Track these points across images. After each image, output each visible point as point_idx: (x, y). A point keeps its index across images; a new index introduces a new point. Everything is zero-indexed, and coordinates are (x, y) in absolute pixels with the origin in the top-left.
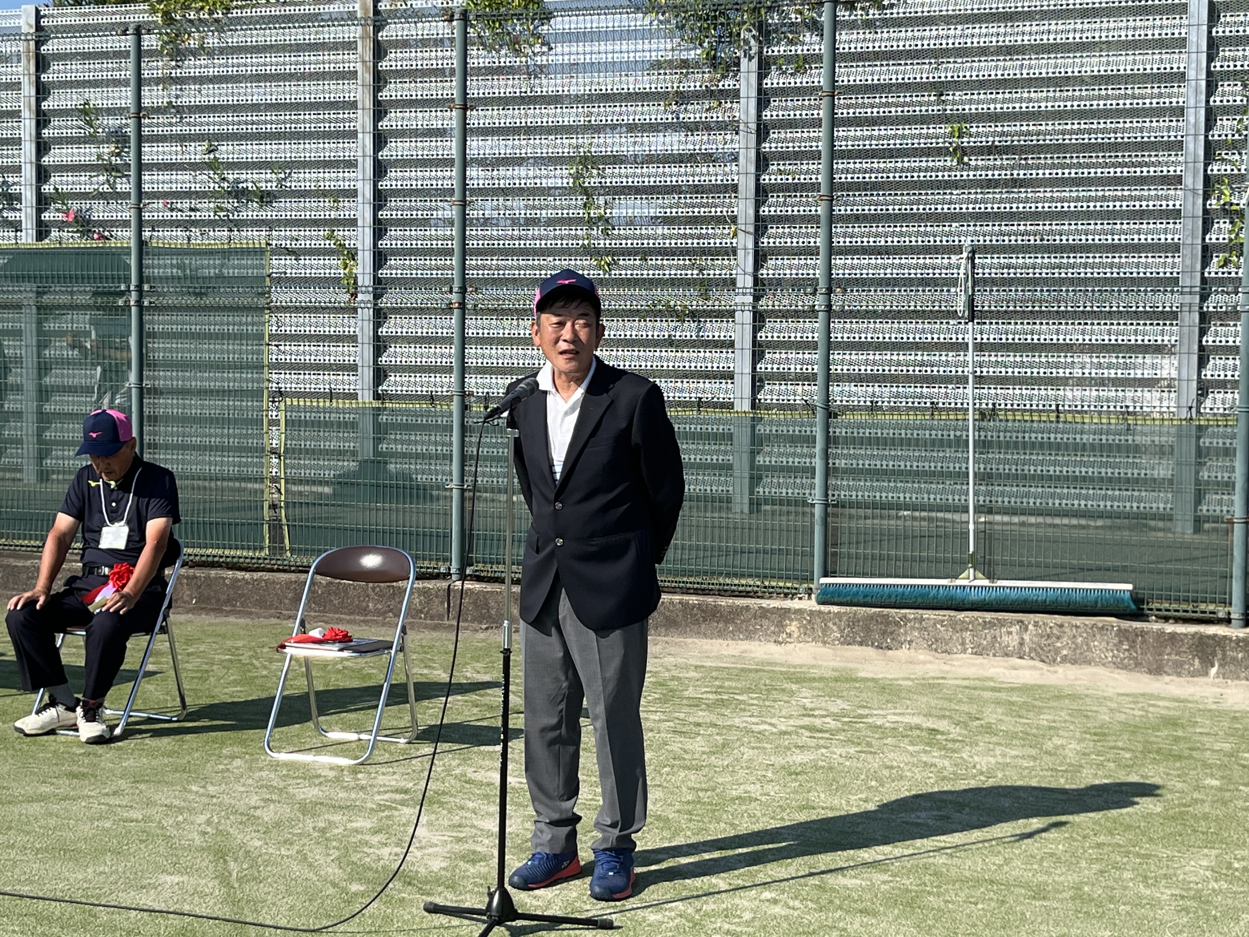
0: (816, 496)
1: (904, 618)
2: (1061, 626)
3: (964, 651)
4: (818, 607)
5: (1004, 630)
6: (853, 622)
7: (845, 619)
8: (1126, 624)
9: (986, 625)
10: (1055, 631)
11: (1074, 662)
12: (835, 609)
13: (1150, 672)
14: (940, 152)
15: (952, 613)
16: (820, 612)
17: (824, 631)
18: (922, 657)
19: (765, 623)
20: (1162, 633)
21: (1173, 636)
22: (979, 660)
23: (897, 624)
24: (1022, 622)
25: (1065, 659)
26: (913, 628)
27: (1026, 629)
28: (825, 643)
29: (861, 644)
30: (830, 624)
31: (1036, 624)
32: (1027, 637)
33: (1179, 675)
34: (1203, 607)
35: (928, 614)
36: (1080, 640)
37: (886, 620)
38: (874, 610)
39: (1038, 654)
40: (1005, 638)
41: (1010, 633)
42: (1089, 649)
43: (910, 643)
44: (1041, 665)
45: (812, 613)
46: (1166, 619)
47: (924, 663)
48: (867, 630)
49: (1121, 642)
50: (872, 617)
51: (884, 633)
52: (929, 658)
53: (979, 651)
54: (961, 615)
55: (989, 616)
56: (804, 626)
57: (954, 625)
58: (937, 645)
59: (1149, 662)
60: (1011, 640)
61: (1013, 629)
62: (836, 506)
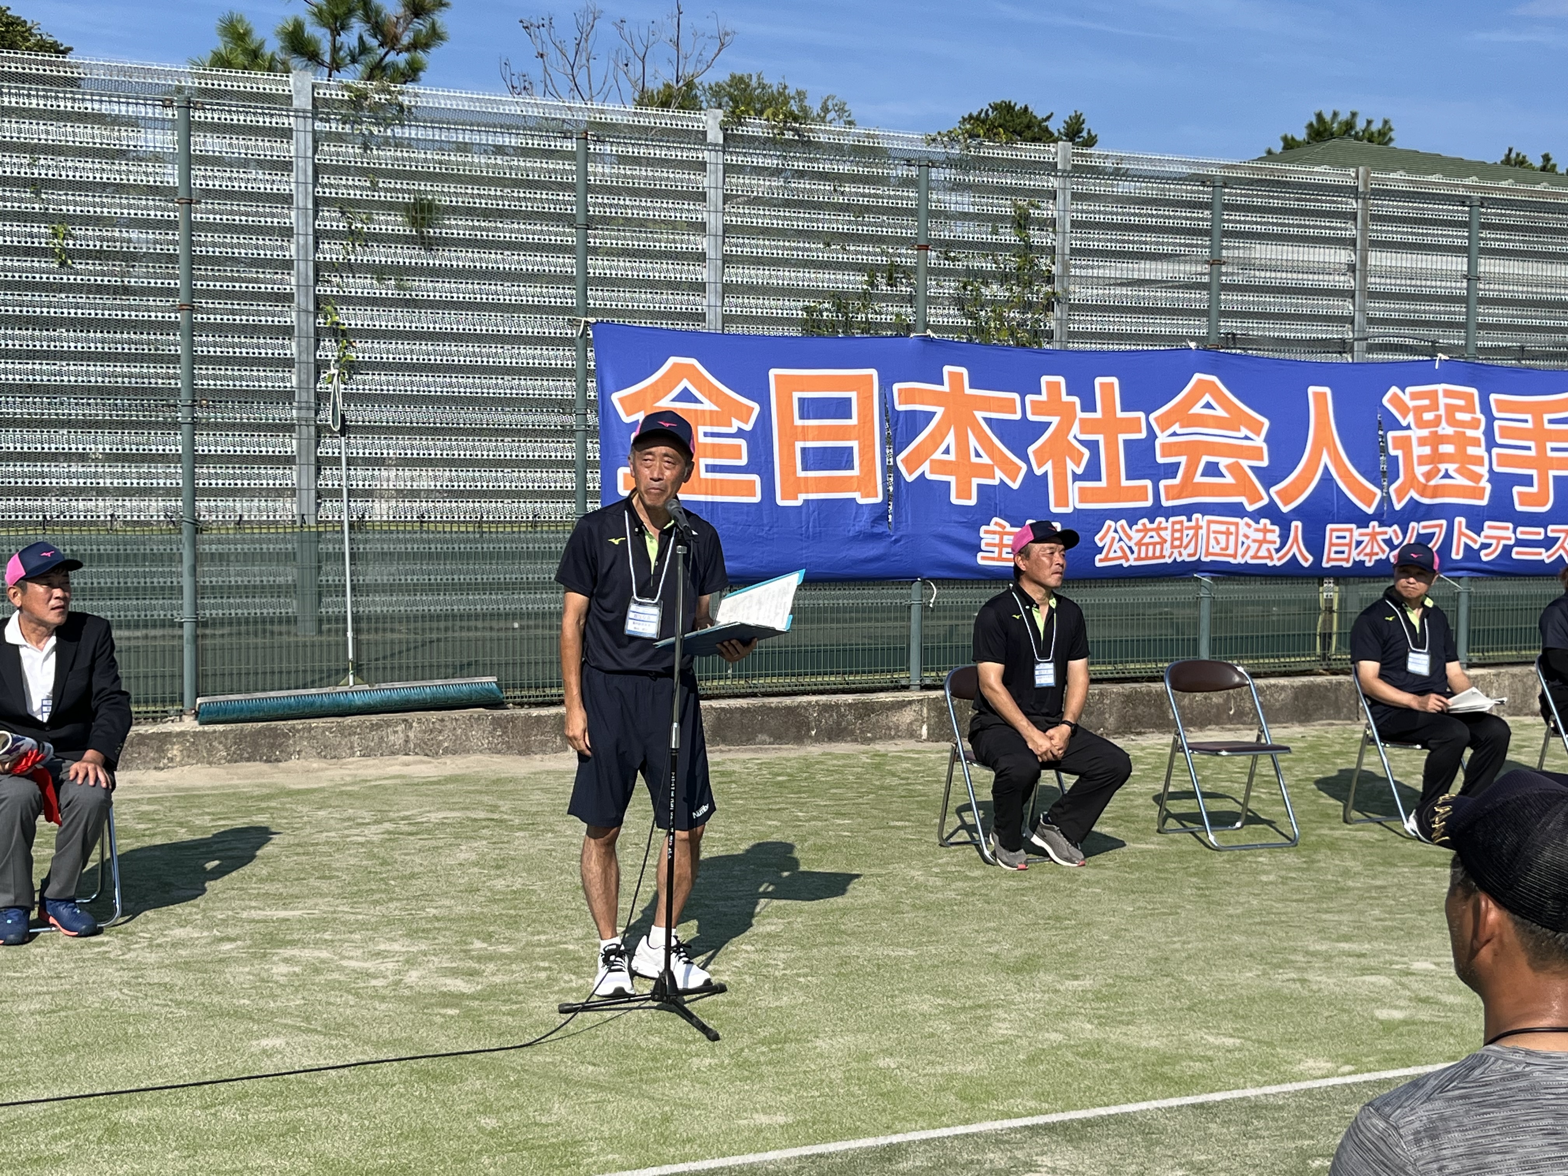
0: (186, 614)
1: (293, 729)
2: (442, 720)
3: (353, 755)
4: (200, 728)
5: (390, 730)
6: (240, 738)
7: (231, 736)
8: (497, 713)
9: (374, 727)
10: (437, 726)
11: (455, 753)
12: (220, 727)
13: (520, 753)
14: (43, 252)
15: (339, 719)
16: (204, 732)
17: (209, 751)
18: (315, 765)
19: (143, 749)
20: (529, 717)
21: (539, 718)
22: (371, 761)
23: (286, 735)
24: (405, 720)
25: (446, 751)
26: (301, 738)
27: (411, 727)
28: (210, 763)
29: (248, 760)
30: (215, 744)
31: (419, 721)
32: (411, 735)
33: (544, 752)
34: (548, 691)
35: (314, 723)
36: (459, 731)
37: (275, 734)
38: (260, 724)
39: (422, 749)
40: (392, 738)
41: (396, 732)
42: (468, 739)
43: (299, 753)
44: (426, 758)
45: (195, 734)
46: (521, 705)
47: (322, 770)
48: (255, 745)
49: (495, 729)
50: (259, 732)
51: (272, 746)
52: (324, 765)
53: (367, 753)
54: (349, 720)
55: (374, 718)
56: (188, 749)
57: (342, 731)
58: (327, 752)
59: (518, 744)
60: (396, 738)
61: (399, 728)
62: (205, 625)
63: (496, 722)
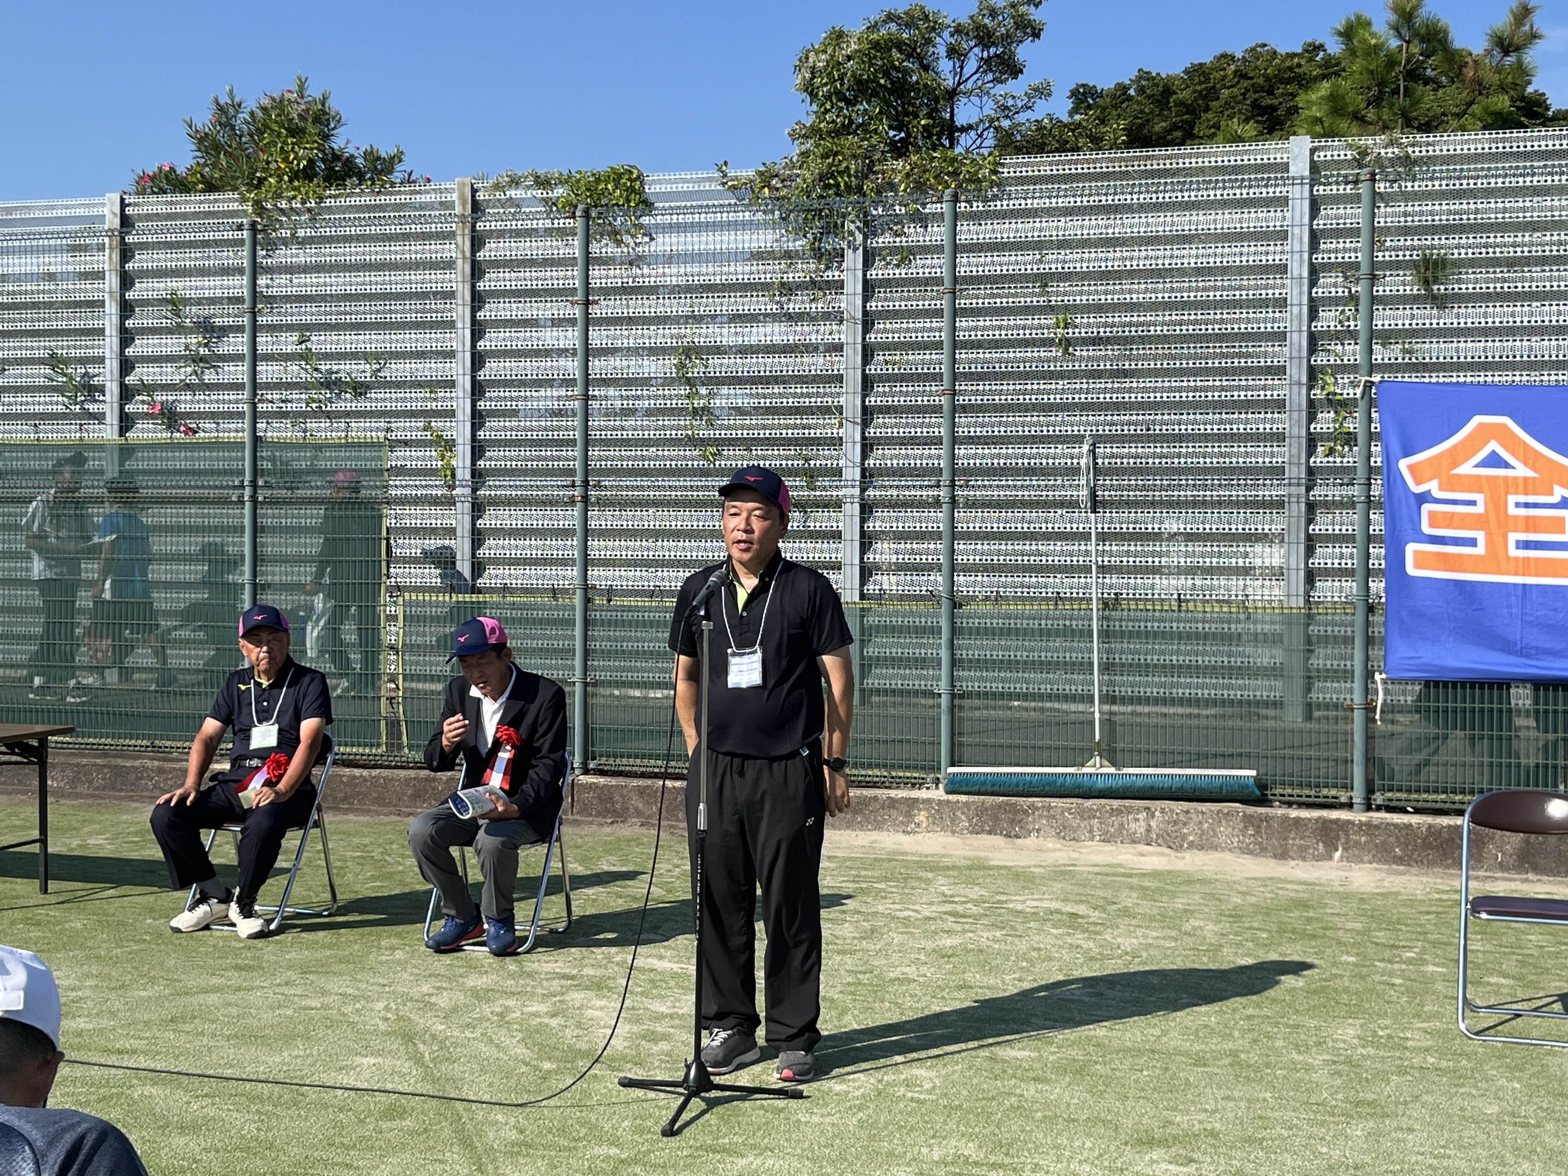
0: (943, 687)
1: (1032, 806)
2: (1187, 812)
3: (1092, 839)
4: (946, 797)
5: (1131, 817)
6: (981, 811)
7: (973, 808)
8: (1251, 810)
9: (1113, 812)
10: (1181, 817)
11: (1201, 848)
12: (963, 798)
13: (1275, 857)
14: (1045, 342)
15: (1080, 801)
16: (948, 801)
17: (953, 821)
18: (1050, 845)
19: (894, 813)
20: (1286, 818)
21: (1297, 821)
22: (1107, 847)
23: (1025, 812)
24: (1148, 808)
25: (1191, 845)
26: (1040, 816)
27: (1153, 816)
28: (953, 832)
29: (990, 833)
30: (959, 813)
31: (1163, 811)
32: (1153, 824)
33: (1304, 859)
34: (1325, 792)
35: (1054, 802)
36: (1206, 826)
37: (1015, 810)
38: (1002, 799)
39: (1165, 840)
40: (1133, 825)
41: (1137, 820)
42: (1215, 835)
43: (1038, 831)
44: (1168, 851)
45: (940, 803)
46: (1290, 804)
47: (1054, 850)
48: (996, 819)
49: (1246, 828)
50: (1000, 806)
51: (1012, 822)
52: (1059, 846)
53: (1107, 839)
54: (1089, 803)
55: (1116, 803)
56: (933, 816)
57: (1082, 813)
58: (1065, 833)
59: (1274, 847)
60: (1138, 827)
61: (1140, 816)
62: (962, 696)
63: (1247, 818)
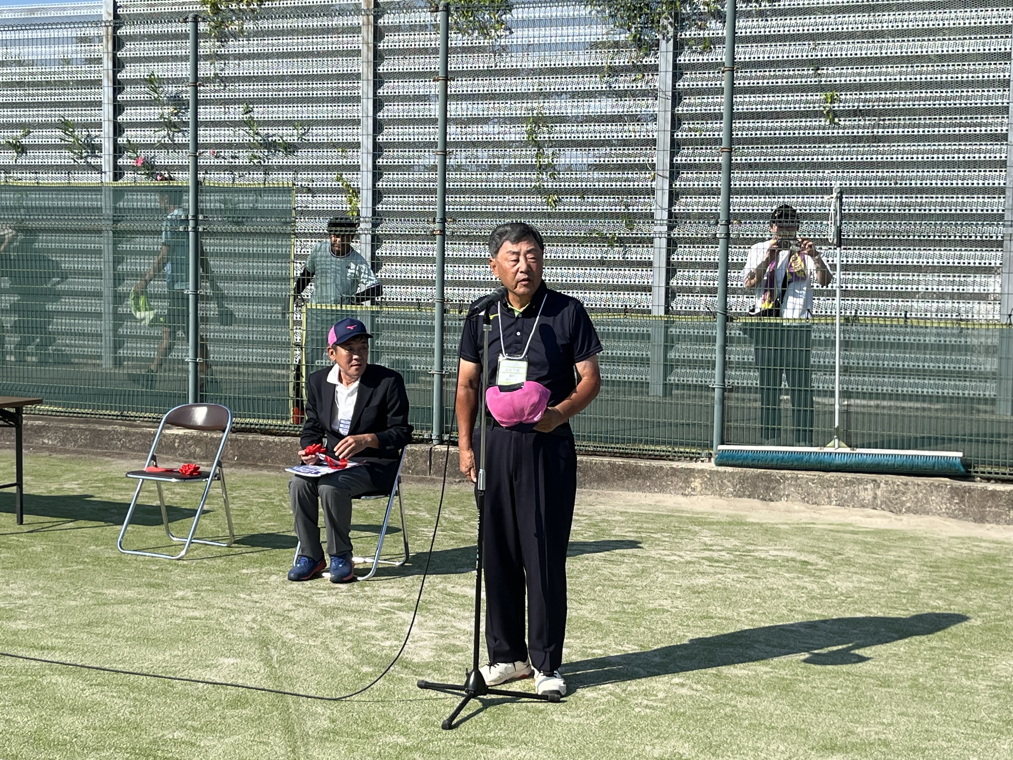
0: (716, 382)
1: (783, 477)
2: (906, 484)
3: (830, 503)
4: (716, 468)
5: (861, 487)
6: (743, 479)
7: (737, 477)
8: (957, 483)
9: (848, 483)
10: (901, 488)
11: (916, 512)
12: (730, 469)
13: (975, 521)
14: (816, 114)
15: (821, 474)
16: (718, 472)
17: (721, 487)
18: (796, 507)
19: (675, 479)
20: (985, 490)
21: (994, 493)
22: (841, 510)
23: (778, 482)
24: (875, 481)
25: (908, 510)
26: (790, 485)
27: (879, 487)
28: (721, 495)
29: (749, 497)
30: (726, 481)
31: (886, 483)
32: (879, 493)
33: (998, 523)
35: (801, 474)
36: (920, 495)
37: (770, 479)
38: (760, 470)
39: (887, 506)
40: (862, 494)
41: (866, 489)
42: (928, 502)
43: (788, 496)
44: (890, 514)
45: (711, 472)
46: (989, 480)
47: (798, 512)
48: (755, 486)
49: (953, 497)
50: (758, 476)
51: (767, 489)
52: (803, 508)
53: (842, 503)
54: (828, 475)
55: (850, 476)
56: (705, 483)
57: (823, 484)
58: (809, 498)
59: (974, 513)
60: (867, 495)
61: (868, 486)
62: (731, 390)
